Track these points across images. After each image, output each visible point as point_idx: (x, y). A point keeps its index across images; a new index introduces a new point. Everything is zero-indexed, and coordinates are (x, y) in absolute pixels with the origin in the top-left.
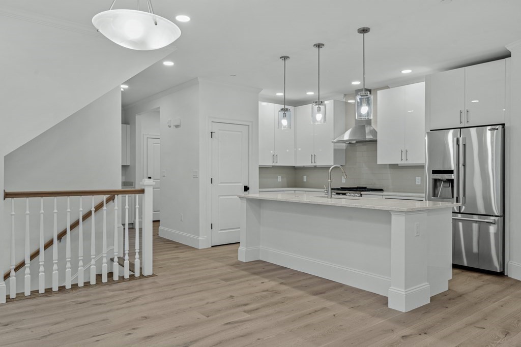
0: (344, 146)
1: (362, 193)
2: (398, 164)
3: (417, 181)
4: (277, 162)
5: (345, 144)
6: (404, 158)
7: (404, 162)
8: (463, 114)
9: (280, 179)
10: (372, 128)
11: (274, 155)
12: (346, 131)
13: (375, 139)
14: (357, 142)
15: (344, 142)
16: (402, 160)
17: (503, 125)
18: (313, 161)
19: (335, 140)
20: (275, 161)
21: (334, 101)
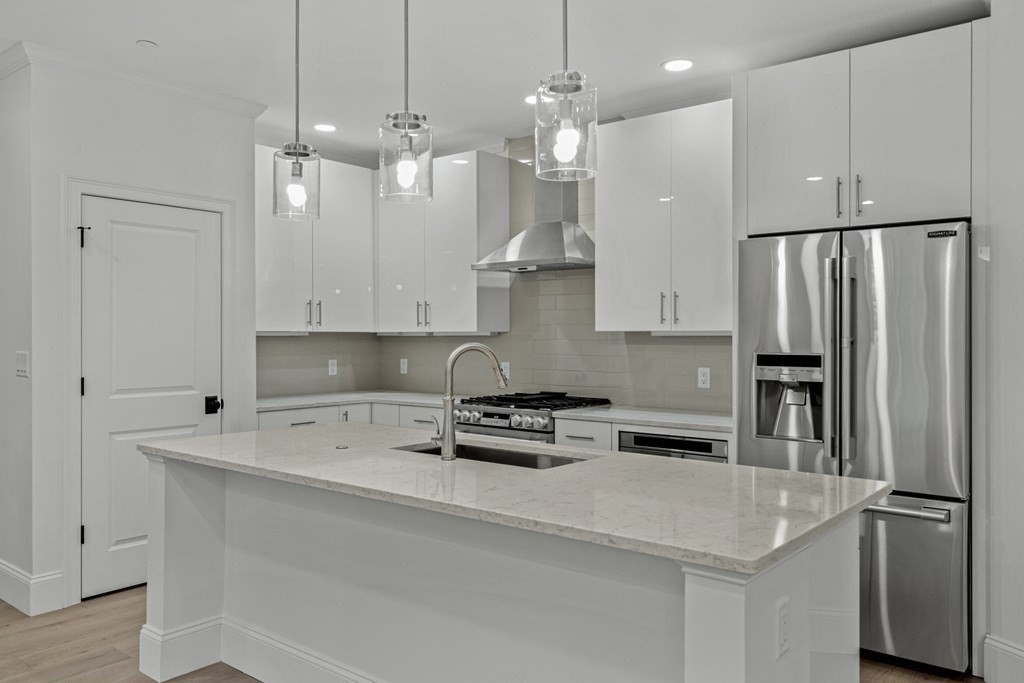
0: (504, 279)
1: (555, 414)
2: (649, 333)
3: (700, 378)
4: (320, 323)
5: (507, 275)
6: (668, 315)
7: (668, 328)
8: (845, 188)
9: (333, 369)
10: (579, 232)
11: (310, 304)
12: (511, 237)
13: (588, 260)
14: (542, 269)
15: (505, 267)
16: (663, 320)
17: (968, 220)
18: (422, 320)
19: (482, 262)
20: (315, 320)
21: (478, 153)
